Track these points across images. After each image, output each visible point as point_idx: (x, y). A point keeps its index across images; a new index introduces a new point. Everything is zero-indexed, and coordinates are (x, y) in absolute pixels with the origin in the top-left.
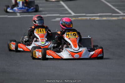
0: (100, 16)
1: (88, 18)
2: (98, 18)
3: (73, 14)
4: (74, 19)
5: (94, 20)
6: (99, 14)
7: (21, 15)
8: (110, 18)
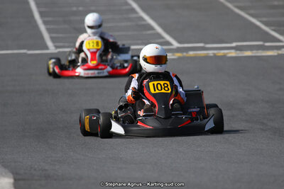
0: (236, 48)
1: (211, 53)
2: (232, 53)
3: (176, 44)
4: (178, 55)
5: (224, 57)
6: (234, 44)
7: (57, 47)
8: (260, 51)
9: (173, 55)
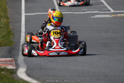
3: (112, 11)
9: (111, 16)
